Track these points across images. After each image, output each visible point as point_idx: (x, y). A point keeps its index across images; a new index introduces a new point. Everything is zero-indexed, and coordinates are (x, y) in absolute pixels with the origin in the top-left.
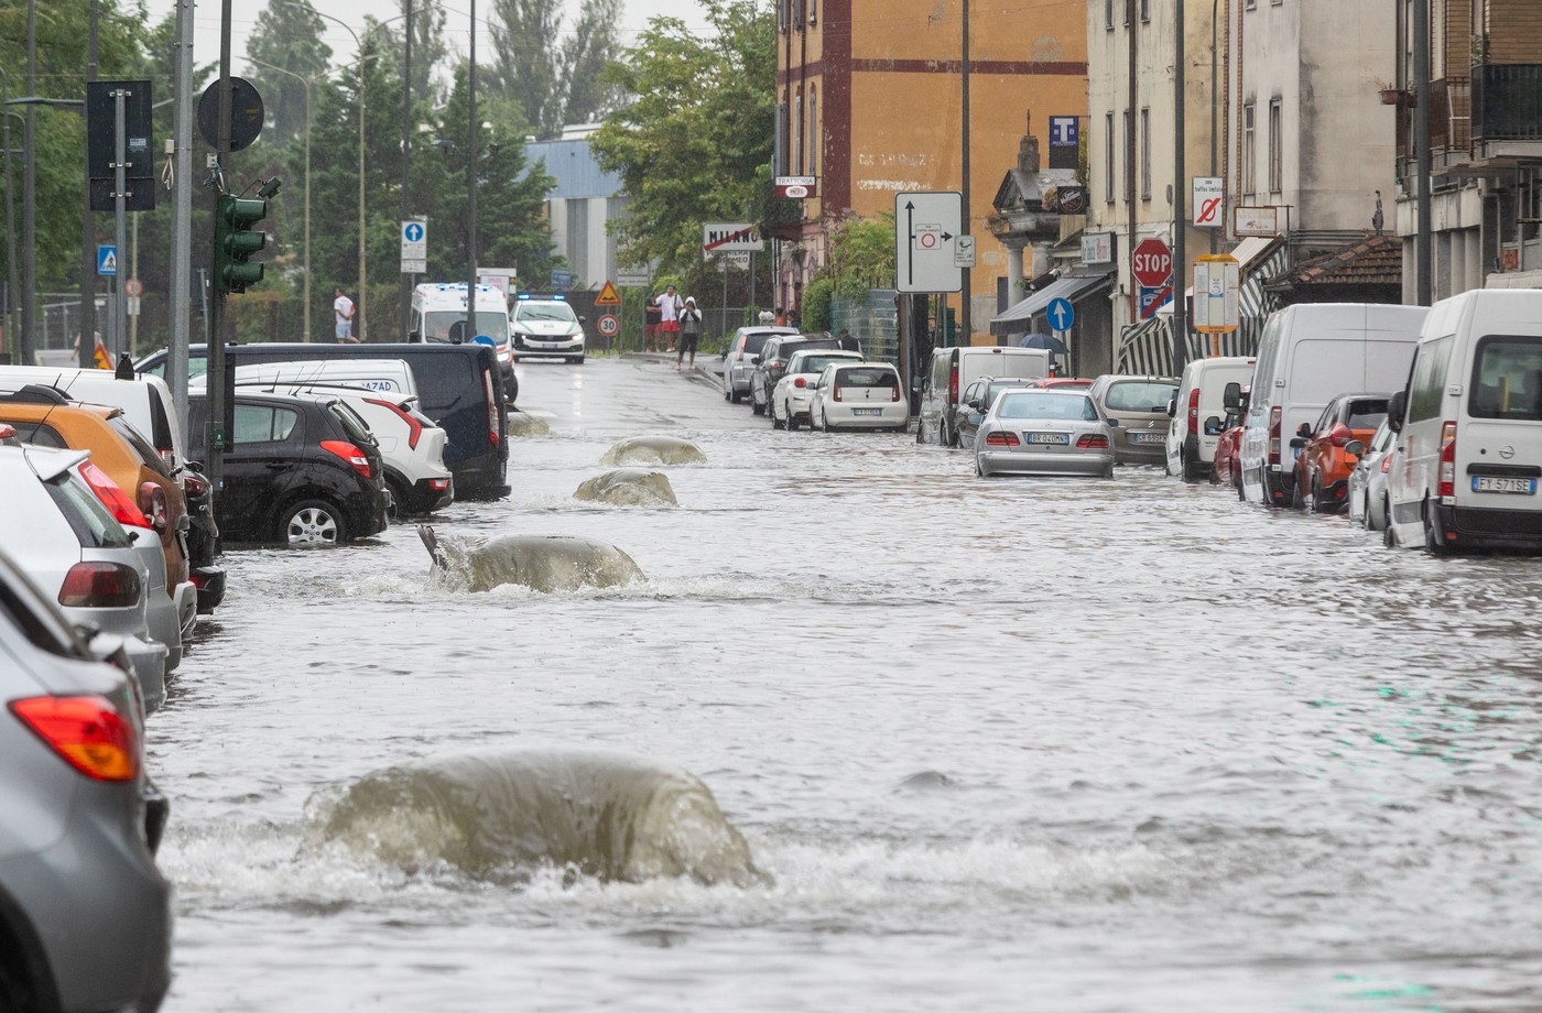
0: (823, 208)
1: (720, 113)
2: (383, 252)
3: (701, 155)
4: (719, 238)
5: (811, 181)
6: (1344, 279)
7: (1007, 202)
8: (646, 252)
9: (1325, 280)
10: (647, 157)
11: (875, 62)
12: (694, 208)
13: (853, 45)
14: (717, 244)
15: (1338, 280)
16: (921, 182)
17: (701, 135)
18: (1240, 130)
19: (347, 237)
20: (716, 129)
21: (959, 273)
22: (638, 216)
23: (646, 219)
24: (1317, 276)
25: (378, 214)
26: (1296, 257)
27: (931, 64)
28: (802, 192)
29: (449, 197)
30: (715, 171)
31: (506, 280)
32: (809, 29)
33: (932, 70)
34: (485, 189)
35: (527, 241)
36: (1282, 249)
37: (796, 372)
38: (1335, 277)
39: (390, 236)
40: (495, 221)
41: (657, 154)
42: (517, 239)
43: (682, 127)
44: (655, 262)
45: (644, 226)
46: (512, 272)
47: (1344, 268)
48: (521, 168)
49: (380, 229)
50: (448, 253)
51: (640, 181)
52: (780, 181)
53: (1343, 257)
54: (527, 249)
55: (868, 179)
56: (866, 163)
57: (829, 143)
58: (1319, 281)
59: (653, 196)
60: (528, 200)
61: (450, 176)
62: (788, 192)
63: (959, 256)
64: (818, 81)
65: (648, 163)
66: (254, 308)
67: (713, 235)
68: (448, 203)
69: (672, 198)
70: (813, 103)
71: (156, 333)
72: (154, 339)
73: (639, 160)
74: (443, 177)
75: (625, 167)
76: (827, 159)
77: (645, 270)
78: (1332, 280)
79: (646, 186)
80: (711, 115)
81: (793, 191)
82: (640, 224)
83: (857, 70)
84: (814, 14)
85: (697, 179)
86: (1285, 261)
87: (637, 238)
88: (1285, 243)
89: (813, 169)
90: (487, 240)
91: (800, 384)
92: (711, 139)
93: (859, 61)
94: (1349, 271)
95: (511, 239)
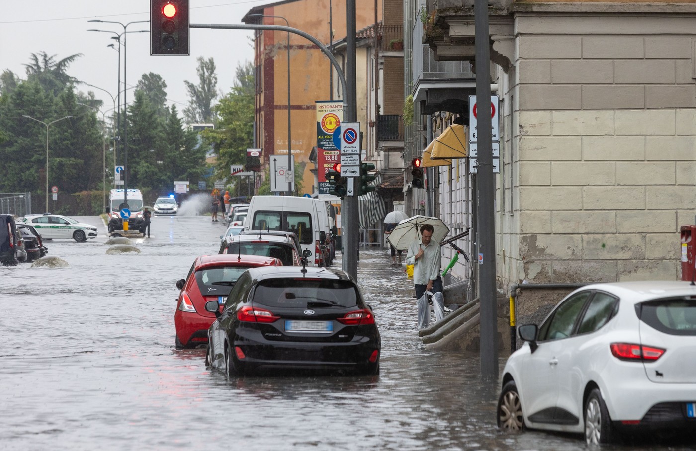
0: (264, 160)
1: (249, 124)
2: (144, 176)
3: (242, 139)
4: (236, 171)
5: (260, 150)
6: (397, 186)
7: (313, 158)
8: (221, 176)
9: (390, 187)
10: (221, 140)
11: (283, 106)
12: (239, 159)
13: (275, 100)
14: (236, 173)
15: (395, 187)
16: (300, 150)
17: (242, 132)
18: (370, 133)
19: (132, 170)
20: (248, 130)
21: (288, 184)
22: (219, 162)
23: (221, 163)
24: (387, 185)
25: (143, 161)
26: (384, 179)
27: (304, 107)
28: (257, 154)
29: (169, 154)
30: (247, 145)
31: (185, 186)
32: (261, 94)
33: (304, 109)
34: (183, 151)
35: (199, 171)
36: (379, 176)
37: (235, 221)
38: (394, 185)
39: (147, 170)
40: (187, 163)
41: (226, 139)
42: (195, 170)
43: (235, 129)
44: (225, 180)
45: (221, 166)
46: (188, 183)
47: (397, 183)
48: (197, 143)
49: (143, 167)
50: (169, 176)
51: (219, 150)
52: (248, 150)
53: (397, 178)
54: (199, 173)
55: (280, 149)
56: (280, 143)
57: (267, 136)
58: (388, 187)
59: (224, 155)
60: (199, 155)
61: (169, 146)
62: (252, 154)
63: (287, 178)
64: (263, 113)
65: (222, 142)
66: (98, 197)
67: (234, 170)
68: (169, 157)
69: (231, 155)
70: (262, 121)
71: (63, 207)
72: (62, 209)
73: (218, 141)
74: (167, 147)
75: (213, 144)
76: (266, 142)
77: (222, 182)
78: (392, 187)
79: (221, 151)
80: (245, 125)
81: (253, 154)
82: (219, 165)
83: (276, 109)
84: (262, 88)
85: (240, 148)
86: (380, 180)
87: (218, 170)
88: (380, 174)
89: (262, 146)
90: (183, 171)
91: (235, 225)
92: (245, 133)
93: (277, 106)
94: (399, 183)
95: (193, 170)
